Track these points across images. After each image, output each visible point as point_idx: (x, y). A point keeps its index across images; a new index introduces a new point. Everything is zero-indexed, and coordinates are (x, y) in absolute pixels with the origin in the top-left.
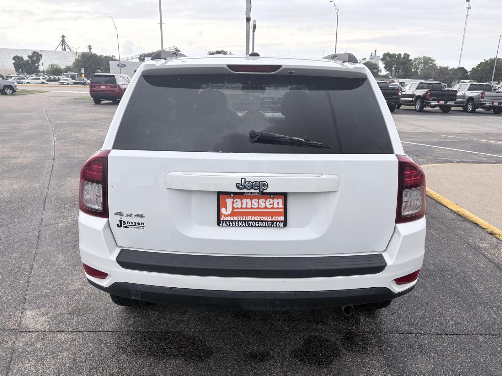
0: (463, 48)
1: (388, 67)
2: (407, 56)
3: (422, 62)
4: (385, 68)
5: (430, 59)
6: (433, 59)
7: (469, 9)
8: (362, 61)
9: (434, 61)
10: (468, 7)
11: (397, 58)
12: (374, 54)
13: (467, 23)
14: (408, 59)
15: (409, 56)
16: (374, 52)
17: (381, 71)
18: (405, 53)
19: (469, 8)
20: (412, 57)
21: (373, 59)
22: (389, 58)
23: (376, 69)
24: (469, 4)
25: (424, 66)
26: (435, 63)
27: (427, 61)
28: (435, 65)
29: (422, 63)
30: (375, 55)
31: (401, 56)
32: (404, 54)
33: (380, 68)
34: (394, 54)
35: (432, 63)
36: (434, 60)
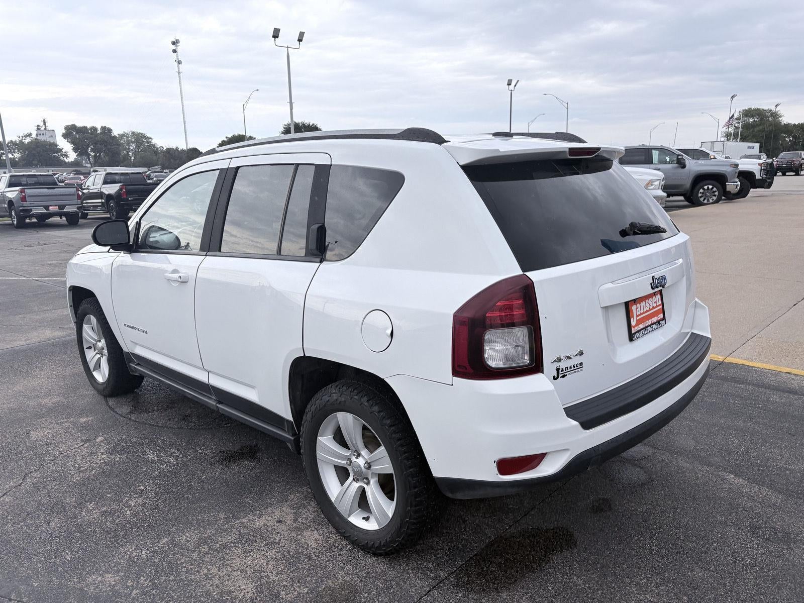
0: (186, 120)
1: (80, 148)
2: (106, 131)
3: (133, 140)
4: (75, 150)
5: (144, 136)
6: (148, 136)
7: (179, 64)
8: (24, 138)
9: (150, 140)
10: (177, 61)
11: (92, 134)
12: (44, 127)
13: (182, 83)
14: (110, 135)
15: (111, 130)
16: (41, 124)
17: (67, 156)
18: (104, 126)
19: (179, 62)
20: (115, 133)
21: (43, 134)
22: (77, 133)
23: (57, 152)
24: (177, 56)
25: (138, 147)
26: (154, 142)
27: (140, 139)
28: (154, 146)
29: (133, 142)
30: (45, 129)
31: (97, 131)
32: (102, 127)
33: (64, 151)
34: (85, 128)
35: (148, 142)
36: (150, 138)
